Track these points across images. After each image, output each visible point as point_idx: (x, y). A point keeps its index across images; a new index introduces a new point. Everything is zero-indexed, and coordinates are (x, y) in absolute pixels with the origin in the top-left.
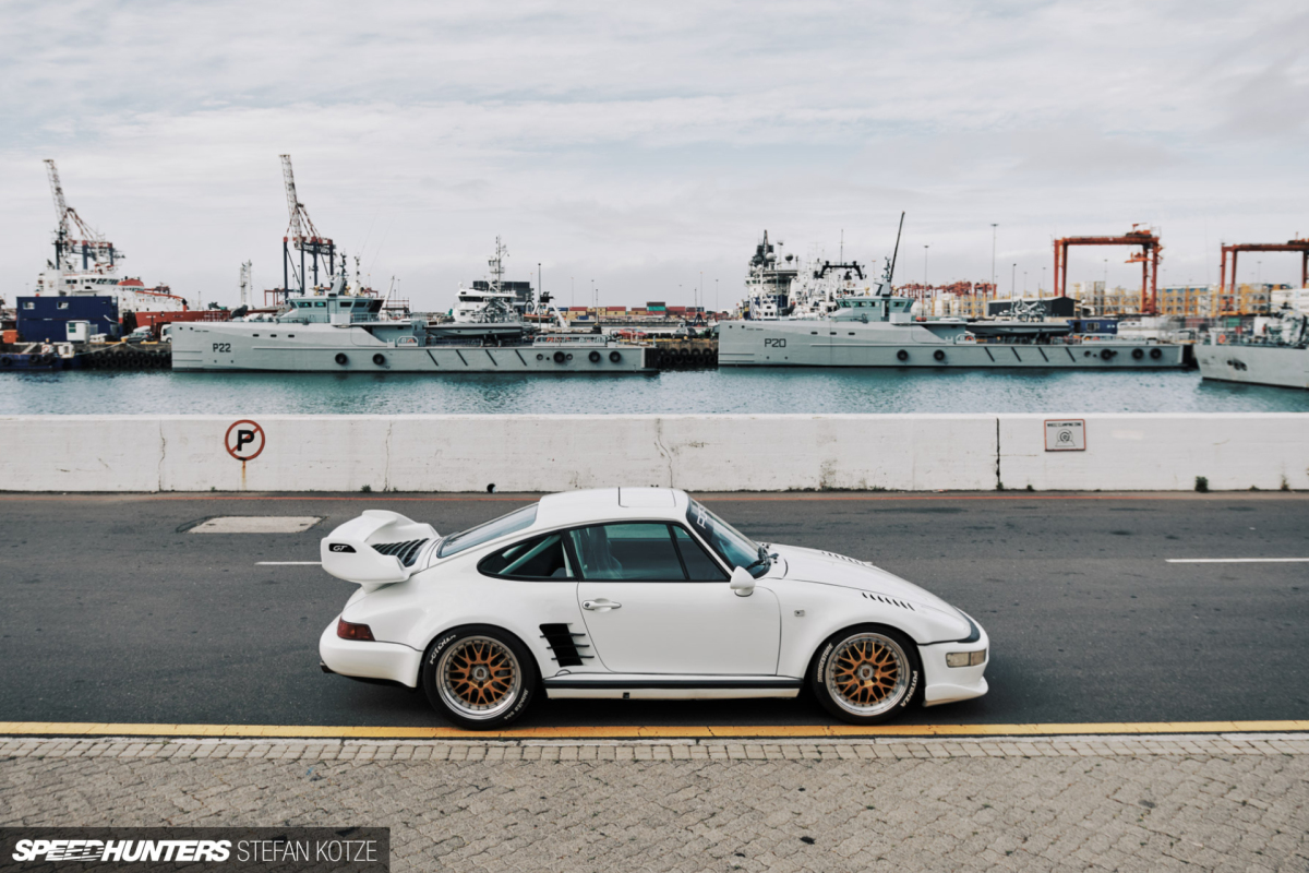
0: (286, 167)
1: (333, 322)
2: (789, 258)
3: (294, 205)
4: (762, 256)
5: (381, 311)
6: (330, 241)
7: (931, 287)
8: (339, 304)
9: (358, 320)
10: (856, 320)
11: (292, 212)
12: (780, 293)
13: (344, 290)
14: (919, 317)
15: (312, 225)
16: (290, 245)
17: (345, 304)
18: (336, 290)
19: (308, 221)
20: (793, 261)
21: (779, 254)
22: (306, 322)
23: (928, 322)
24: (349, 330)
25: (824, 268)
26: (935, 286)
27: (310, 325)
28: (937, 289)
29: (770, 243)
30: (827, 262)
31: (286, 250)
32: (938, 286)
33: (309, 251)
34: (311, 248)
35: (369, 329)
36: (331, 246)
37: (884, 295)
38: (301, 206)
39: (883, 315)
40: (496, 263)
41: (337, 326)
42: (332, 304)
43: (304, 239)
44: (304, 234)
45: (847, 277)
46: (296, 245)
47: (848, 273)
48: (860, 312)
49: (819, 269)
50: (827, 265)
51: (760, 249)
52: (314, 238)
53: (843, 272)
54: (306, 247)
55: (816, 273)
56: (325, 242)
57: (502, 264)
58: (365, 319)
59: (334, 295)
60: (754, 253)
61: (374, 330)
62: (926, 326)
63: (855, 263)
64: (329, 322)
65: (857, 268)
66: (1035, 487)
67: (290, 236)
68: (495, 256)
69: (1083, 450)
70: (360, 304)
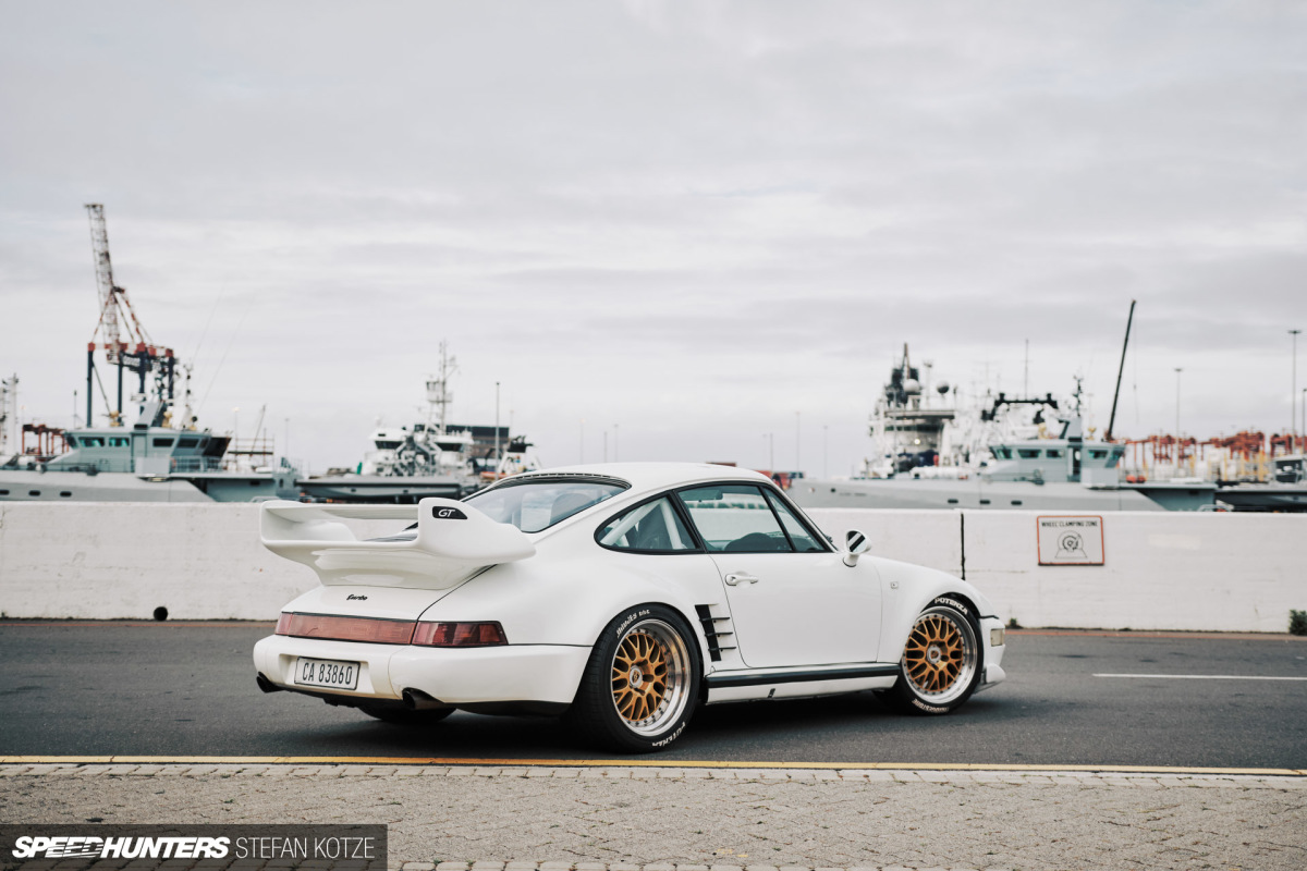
0: (96, 225)
1: (140, 472)
2: (943, 390)
3: (108, 288)
4: (899, 389)
5: (226, 456)
6: (170, 352)
7: (1193, 441)
8: (151, 442)
9: (183, 468)
10: (1023, 479)
11: (104, 300)
12: (924, 449)
13: (160, 419)
14: (1133, 476)
15: (137, 324)
16: (100, 356)
17: (161, 442)
18: (148, 419)
19: (133, 316)
20: (949, 394)
21: (929, 382)
22: (93, 471)
23: (1147, 485)
24: (167, 486)
25: (998, 403)
26: (1200, 439)
27: (100, 475)
28: (1203, 444)
29: (914, 365)
30: (1002, 395)
31: (91, 364)
32: (1206, 439)
33: (132, 368)
34: (136, 362)
35: (202, 485)
36: (170, 362)
37: (1071, 439)
38: (120, 290)
39: (1071, 472)
40: (439, 387)
41: (145, 479)
42: (139, 441)
43: (123, 347)
44: (124, 339)
45: (1038, 419)
46: (109, 357)
47: (1039, 413)
48: (1030, 465)
49: (989, 406)
50: (1001, 400)
51: (897, 376)
52: (142, 345)
53: (1032, 410)
54: (127, 360)
55: (984, 413)
56: (160, 353)
57: (449, 388)
58: (195, 468)
59: (144, 427)
60: (888, 381)
61: (209, 487)
62: (1145, 491)
63: (1049, 395)
64: (133, 471)
65: (1054, 404)
66: (1020, 622)
67: (100, 340)
68: (438, 376)
69: (1101, 565)
70: (187, 442)
